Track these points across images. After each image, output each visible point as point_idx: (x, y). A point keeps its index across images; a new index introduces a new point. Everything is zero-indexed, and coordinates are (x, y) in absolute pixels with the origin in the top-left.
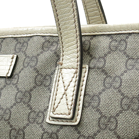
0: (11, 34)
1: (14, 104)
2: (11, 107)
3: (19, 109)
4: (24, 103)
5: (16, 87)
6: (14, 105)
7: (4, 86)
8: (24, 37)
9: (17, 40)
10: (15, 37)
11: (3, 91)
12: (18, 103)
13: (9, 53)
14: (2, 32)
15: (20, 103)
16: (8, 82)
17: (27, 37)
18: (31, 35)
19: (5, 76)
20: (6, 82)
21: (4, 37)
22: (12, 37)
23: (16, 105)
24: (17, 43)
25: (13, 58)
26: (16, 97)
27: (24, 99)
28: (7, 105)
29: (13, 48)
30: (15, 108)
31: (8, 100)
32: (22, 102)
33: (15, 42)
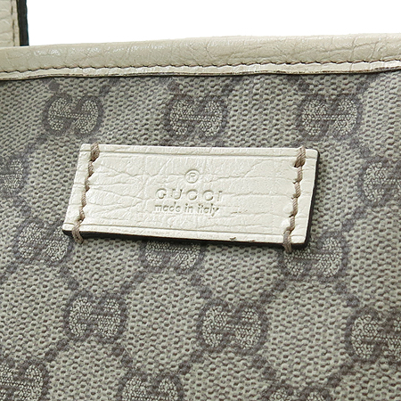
0: (275, 59)
1: (341, 367)
2: (330, 379)
3: (371, 392)
4: (390, 363)
5: (341, 289)
6: (345, 374)
7: (278, 285)
8: (339, 74)
9: (304, 87)
10: (291, 72)
11: (273, 305)
12: (364, 362)
13: (273, 141)
14: (228, 52)
15: (373, 362)
16: (295, 268)
17: (352, 74)
18: (372, 67)
19: (279, 239)
20: (282, 265)
21: (236, 70)
22: (279, 74)
23: (354, 374)
24: (303, 101)
25: (299, 163)
26: (348, 335)
27: (392, 348)
28: (305, 371)
29: (287, 118)
30: (352, 387)
31: (307, 348)
32: (383, 360)
33: (293, 96)
